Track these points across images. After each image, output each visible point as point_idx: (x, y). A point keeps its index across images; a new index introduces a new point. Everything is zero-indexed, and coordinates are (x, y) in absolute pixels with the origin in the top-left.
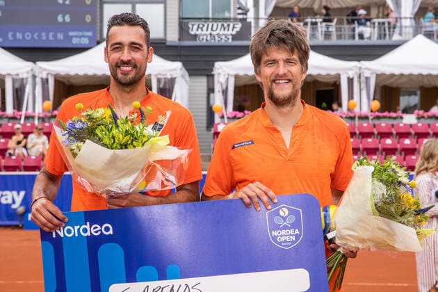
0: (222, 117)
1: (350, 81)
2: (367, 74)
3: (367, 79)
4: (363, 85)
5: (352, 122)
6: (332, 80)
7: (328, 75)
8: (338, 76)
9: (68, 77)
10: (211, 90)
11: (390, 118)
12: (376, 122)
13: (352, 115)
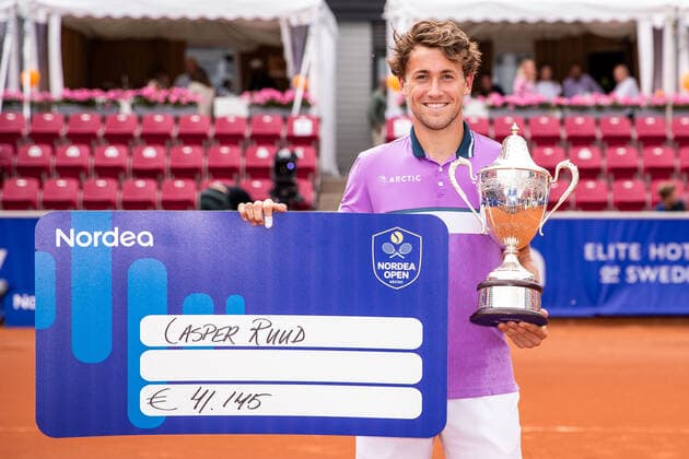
0: (403, 105)
1: (658, 34)
4: (683, 42)
5: (659, 116)
6: (623, 33)
7: (614, 22)
8: (633, 25)
9: (89, 20)
10: (379, 51)
13: (660, 101)
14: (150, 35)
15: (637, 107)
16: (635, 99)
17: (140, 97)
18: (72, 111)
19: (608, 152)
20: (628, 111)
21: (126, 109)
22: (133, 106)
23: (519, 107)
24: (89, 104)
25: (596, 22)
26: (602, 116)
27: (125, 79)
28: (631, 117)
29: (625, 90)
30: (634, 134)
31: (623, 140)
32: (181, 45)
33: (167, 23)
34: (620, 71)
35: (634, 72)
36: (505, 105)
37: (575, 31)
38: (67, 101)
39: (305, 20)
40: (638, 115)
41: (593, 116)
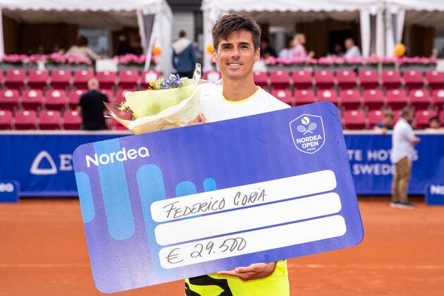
1: (373, 19)
2: (393, 10)
3: (394, 17)
4: (389, 24)
5: (374, 71)
6: (350, 18)
7: (345, 11)
8: (357, 13)
9: (18, 12)
10: (199, 30)
11: (421, 65)
12: (405, 70)
13: (374, 61)
14: (57, 21)
15: (360, 64)
16: (358, 59)
17: (50, 59)
18: (8, 68)
19: (342, 93)
20: (354, 67)
21: (41, 67)
22: (46, 65)
23: (286, 65)
24: (18, 64)
25: (334, 12)
26: (338, 70)
27: (41, 48)
28: (356, 71)
29: (352, 54)
30: (358, 81)
31: (351, 85)
32: (76, 27)
33: (67, 13)
34: (349, 42)
35: (358, 43)
36: (277, 64)
37: (321, 17)
38: (6, 62)
39: (153, 11)
40: (361, 69)
41: (332, 70)
